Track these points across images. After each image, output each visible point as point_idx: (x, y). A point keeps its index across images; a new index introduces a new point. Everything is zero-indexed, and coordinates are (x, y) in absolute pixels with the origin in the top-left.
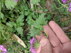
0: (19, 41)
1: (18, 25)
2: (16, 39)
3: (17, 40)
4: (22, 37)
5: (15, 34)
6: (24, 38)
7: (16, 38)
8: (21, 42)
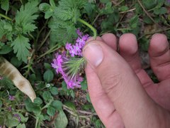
0: (19, 80)
1: (17, 29)
2: (8, 76)
3: (12, 77)
4: (28, 72)
5: (7, 62)
6: (34, 75)
7: (8, 72)
8: (22, 84)
